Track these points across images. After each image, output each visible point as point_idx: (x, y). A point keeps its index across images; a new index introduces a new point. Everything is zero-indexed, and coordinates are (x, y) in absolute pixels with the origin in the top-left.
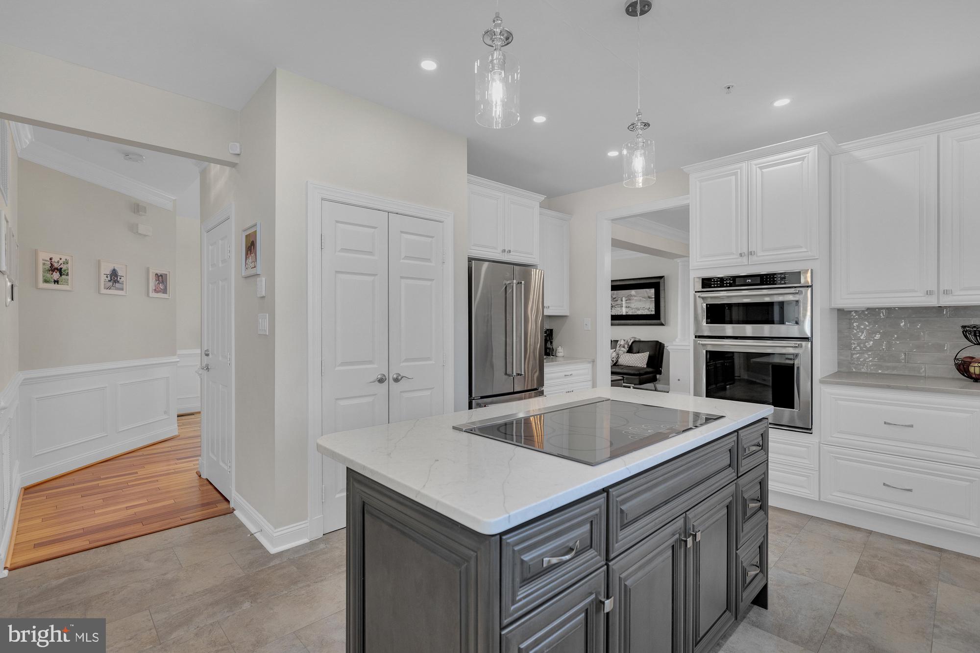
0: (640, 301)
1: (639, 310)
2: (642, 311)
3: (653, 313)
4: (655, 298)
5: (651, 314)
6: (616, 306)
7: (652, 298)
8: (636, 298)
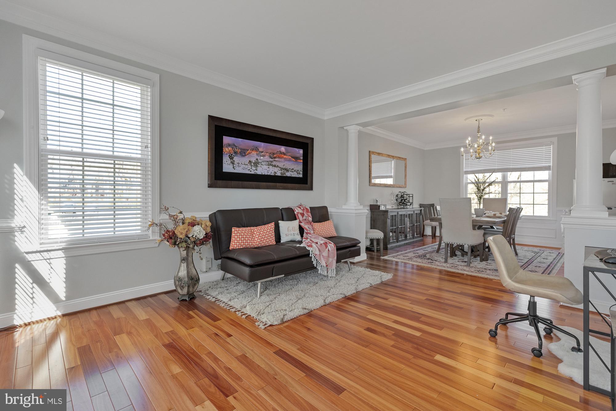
0: (290, 160)
1: (287, 171)
2: (291, 173)
3: (301, 176)
4: (303, 159)
5: (299, 178)
6: (262, 163)
7: (301, 159)
8: (285, 156)
